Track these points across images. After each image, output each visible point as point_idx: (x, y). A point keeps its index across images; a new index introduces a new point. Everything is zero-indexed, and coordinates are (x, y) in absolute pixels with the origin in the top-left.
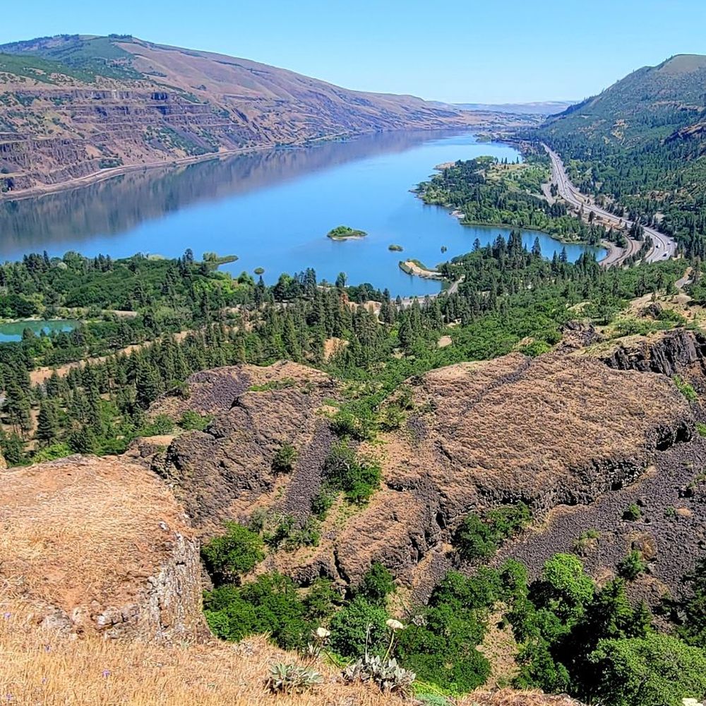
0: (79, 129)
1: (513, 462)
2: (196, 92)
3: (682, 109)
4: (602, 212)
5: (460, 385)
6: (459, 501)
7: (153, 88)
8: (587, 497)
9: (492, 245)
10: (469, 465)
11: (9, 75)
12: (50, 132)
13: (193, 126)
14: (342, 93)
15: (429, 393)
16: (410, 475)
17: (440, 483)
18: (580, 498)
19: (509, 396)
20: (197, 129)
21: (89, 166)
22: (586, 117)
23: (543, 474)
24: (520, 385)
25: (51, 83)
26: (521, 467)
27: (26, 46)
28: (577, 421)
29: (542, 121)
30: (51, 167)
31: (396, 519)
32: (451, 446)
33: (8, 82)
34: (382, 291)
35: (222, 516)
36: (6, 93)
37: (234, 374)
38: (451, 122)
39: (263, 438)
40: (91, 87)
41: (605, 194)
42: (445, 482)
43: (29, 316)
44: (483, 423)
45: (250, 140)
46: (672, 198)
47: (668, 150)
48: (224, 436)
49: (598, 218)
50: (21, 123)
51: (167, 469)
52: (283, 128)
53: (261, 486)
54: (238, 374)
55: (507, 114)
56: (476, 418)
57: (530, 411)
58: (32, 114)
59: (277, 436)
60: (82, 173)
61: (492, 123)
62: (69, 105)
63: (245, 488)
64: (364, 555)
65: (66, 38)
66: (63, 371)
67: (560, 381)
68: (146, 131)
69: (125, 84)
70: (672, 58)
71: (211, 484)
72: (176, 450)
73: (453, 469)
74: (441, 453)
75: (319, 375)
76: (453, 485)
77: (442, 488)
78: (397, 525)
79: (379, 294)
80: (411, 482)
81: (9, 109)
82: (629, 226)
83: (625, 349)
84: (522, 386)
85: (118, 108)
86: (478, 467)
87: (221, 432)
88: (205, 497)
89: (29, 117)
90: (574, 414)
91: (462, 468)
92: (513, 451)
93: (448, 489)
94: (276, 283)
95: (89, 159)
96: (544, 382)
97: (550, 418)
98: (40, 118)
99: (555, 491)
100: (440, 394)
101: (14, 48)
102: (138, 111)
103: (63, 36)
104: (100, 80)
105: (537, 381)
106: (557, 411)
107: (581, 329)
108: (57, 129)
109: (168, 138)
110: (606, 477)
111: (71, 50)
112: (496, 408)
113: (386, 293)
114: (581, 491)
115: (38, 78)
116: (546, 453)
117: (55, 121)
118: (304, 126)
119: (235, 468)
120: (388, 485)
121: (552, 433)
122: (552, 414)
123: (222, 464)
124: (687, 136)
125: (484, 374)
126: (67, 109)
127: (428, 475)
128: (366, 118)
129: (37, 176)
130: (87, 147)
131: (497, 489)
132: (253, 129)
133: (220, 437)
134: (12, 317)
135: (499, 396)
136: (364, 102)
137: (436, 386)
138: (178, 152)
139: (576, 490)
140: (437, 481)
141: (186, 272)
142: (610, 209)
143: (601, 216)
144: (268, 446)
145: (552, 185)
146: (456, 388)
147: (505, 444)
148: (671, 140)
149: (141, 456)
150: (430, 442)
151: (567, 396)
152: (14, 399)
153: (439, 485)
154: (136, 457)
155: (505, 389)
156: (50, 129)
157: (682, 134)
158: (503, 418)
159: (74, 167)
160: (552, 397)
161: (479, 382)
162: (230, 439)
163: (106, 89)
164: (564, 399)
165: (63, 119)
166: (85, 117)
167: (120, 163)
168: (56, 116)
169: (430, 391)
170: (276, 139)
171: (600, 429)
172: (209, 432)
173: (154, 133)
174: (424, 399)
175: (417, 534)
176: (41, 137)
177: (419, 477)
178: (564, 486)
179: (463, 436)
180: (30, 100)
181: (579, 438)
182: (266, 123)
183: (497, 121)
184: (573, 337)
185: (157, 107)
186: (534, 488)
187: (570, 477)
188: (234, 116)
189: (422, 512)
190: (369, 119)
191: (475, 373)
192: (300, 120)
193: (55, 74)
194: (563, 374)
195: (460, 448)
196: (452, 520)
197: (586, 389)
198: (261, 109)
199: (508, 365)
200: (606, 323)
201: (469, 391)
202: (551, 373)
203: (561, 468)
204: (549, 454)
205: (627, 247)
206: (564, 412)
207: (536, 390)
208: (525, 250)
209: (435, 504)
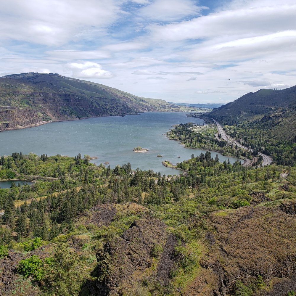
0: (35, 106)
1: (254, 256)
2: (81, 95)
3: (266, 108)
4: (240, 145)
6: (233, 274)
7: (65, 93)
8: (287, 274)
9: (199, 157)
10: (235, 257)
11: (11, 86)
13: (79, 107)
14: (135, 98)
15: (213, 223)
16: (210, 261)
17: (223, 265)
18: (284, 274)
19: (247, 225)
20: (81, 108)
21: (38, 120)
22: (229, 110)
23: (267, 262)
24: (251, 220)
25: (26, 89)
26: (258, 259)
27: (17, 76)
28: (277, 237)
29: (211, 110)
30: (23, 119)
31: (206, 283)
32: (227, 248)
33: (11, 88)
35: (130, 279)
36: (9, 92)
37: (109, 207)
38: (176, 110)
39: (146, 241)
40: (41, 91)
41: (240, 138)
42: (226, 265)
43: (13, 178)
44: (239, 237)
45: (101, 113)
46: (268, 141)
47: (263, 123)
48: (130, 240)
49: (239, 147)
50: (14, 103)
51: (105, 255)
52: (113, 109)
53: (146, 264)
54: (111, 207)
55: (197, 107)
56: (235, 235)
57: (257, 232)
58: (18, 100)
59: (152, 241)
60: (35, 123)
61: (192, 110)
62: (32, 97)
63: (139, 265)
65: (33, 73)
66: (29, 202)
67: (267, 219)
68: (61, 108)
69: (54, 91)
70: (260, 90)
71: (125, 263)
72: (110, 246)
73: (229, 259)
74: (222, 251)
76: (229, 266)
77: (225, 268)
78: (207, 286)
80: (211, 264)
81: (10, 98)
82: (252, 151)
83: (283, 204)
84: (252, 221)
85: (51, 99)
86: (239, 258)
87: (128, 238)
88: (123, 270)
90: (276, 234)
91: (232, 259)
92: (253, 251)
93: (227, 268)
94: (114, 168)
95: (38, 117)
96: (261, 219)
97: (266, 235)
98: (21, 102)
99: (273, 270)
100: (219, 223)
101: (13, 76)
102: (59, 101)
103: (32, 73)
104: (45, 89)
105: (259, 219)
106: (268, 233)
107: (259, 194)
108: (27, 106)
109: (69, 111)
110: (293, 264)
111: (35, 78)
112: (243, 231)
114: (283, 271)
115: (22, 87)
117: (27, 103)
118: (121, 109)
119: (135, 255)
120: (201, 265)
121: (268, 243)
123: (129, 254)
124: (269, 118)
125: (235, 215)
126: (32, 98)
127: (218, 261)
128: (144, 107)
129: (18, 123)
130: (38, 112)
131: (248, 268)
132: (102, 109)
133: (128, 240)
134: (6, 178)
135: (243, 225)
136: (144, 101)
137: (216, 219)
139: (282, 270)
140: (222, 264)
141: (78, 162)
142: (243, 144)
143: (240, 147)
144: (149, 245)
145: (219, 134)
146: (225, 221)
147: (249, 247)
148: (263, 119)
149: (73, 244)
150: (217, 246)
151: (271, 226)
152: (8, 214)
153: (223, 266)
154: (71, 244)
155: (246, 221)
156: (24, 106)
157: (268, 117)
158: (246, 235)
159: (32, 120)
160: (265, 226)
161: (234, 218)
162: (133, 241)
163: (47, 92)
164: (270, 227)
165: (30, 102)
166: (38, 102)
167: (50, 119)
168: (27, 101)
169: (214, 222)
170: (110, 113)
171: (288, 242)
172: (123, 238)
173: (64, 109)
174: (211, 225)
175: (216, 290)
176: (21, 109)
177: (214, 262)
178: (277, 268)
179: (231, 243)
180: (18, 95)
181: (280, 245)
182: (107, 107)
183: (194, 110)
184: (256, 198)
185: (66, 99)
186: (264, 269)
187: (278, 264)
188: (95, 104)
189: (217, 279)
190: (145, 107)
191: (231, 214)
192: (120, 107)
193: (29, 86)
194: (268, 216)
195: (230, 249)
196: (230, 283)
197: (278, 223)
198: (105, 102)
199: (245, 211)
200: (268, 192)
201: (231, 222)
202: (262, 215)
203: (274, 260)
204: (268, 253)
205: (252, 159)
206: (271, 233)
207: (258, 222)
208: (213, 159)
209: (222, 275)
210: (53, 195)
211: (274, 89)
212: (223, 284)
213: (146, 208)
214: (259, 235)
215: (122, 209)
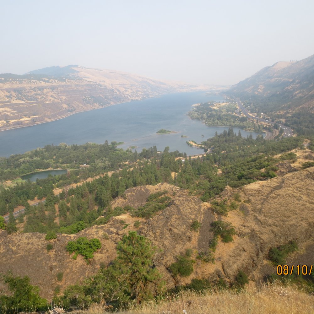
0: (60, 98)
1: (287, 223)
2: (101, 83)
5: (259, 191)
7: (86, 83)
9: (222, 133)
10: (269, 225)
11: (36, 81)
12: (50, 100)
13: (101, 95)
15: (246, 195)
16: (246, 231)
17: (259, 234)
19: (279, 195)
24: (282, 190)
25: (50, 83)
26: (290, 225)
28: (308, 204)
30: (51, 112)
31: (244, 251)
32: (262, 218)
34: (183, 153)
35: (173, 252)
36: (35, 87)
37: (142, 189)
39: (185, 217)
42: (261, 233)
44: (271, 207)
45: (122, 99)
48: (170, 218)
49: (260, 122)
50: (40, 98)
52: (134, 94)
54: (144, 189)
56: (268, 205)
57: (288, 201)
58: (44, 94)
59: (191, 216)
60: (62, 114)
62: (57, 90)
63: (180, 239)
64: (235, 267)
67: (297, 188)
68: (84, 98)
69: (76, 82)
70: (277, 63)
73: (263, 227)
74: (257, 221)
75: (176, 188)
76: (264, 234)
77: (260, 236)
78: (245, 253)
79: (182, 154)
80: (247, 234)
81: (36, 93)
82: (273, 124)
83: (310, 173)
86: (273, 226)
89: (42, 95)
90: (306, 201)
91: (267, 227)
92: (285, 219)
93: (263, 236)
94: (141, 152)
95: (64, 109)
96: (291, 189)
97: (298, 204)
98: (46, 95)
100: (251, 196)
102: (81, 91)
104: (68, 81)
105: (288, 188)
106: (299, 201)
107: (285, 165)
108: (52, 99)
109: (92, 100)
112: (275, 200)
113: (185, 154)
115: (46, 81)
116: (298, 219)
117: (52, 96)
118: (141, 93)
119: (176, 231)
120: (238, 235)
122: (297, 202)
125: (267, 186)
126: (56, 92)
127: (254, 231)
128: (164, 89)
129: (46, 116)
130: (63, 105)
132: (122, 95)
134: (42, 169)
135: (275, 195)
136: (163, 83)
137: (249, 192)
138: (96, 104)
140: (257, 233)
141: (106, 149)
144: (188, 221)
146: (257, 193)
147: (282, 216)
150: (251, 216)
151: (302, 194)
155: (278, 192)
156: (50, 99)
158: (279, 204)
159: (59, 112)
160: (296, 195)
161: (266, 190)
162: (172, 219)
163: (70, 84)
164: (301, 196)
165: (54, 95)
166: (62, 94)
167: (75, 109)
168: (52, 94)
173: (87, 98)
174: (244, 198)
175: (254, 257)
176: (47, 102)
177: (250, 231)
179: (264, 213)
180: (43, 89)
181: (311, 212)
182: (127, 93)
184: (283, 169)
188: (116, 91)
189: (254, 247)
191: (263, 186)
192: (140, 91)
193: (52, 80)
194: (298, 185)
195: (264, 218)
196: (266, 249)
197: (308, 191)
198: (125, 88)
199: (275, 182)
200: (293, 162)
201: (263, 194)
202: (293, 184)
203: (306, 225)
204: (300, 219)
205: (273, 132)
206: (302, 201)
207: (289, 192)
208: (236, 135)
209: (258, 243)
210: (88, 181)
211: (291, 61)
212: (260, 252)
213: (178, 187)
214: (290, 203)
215: (155, 190)
